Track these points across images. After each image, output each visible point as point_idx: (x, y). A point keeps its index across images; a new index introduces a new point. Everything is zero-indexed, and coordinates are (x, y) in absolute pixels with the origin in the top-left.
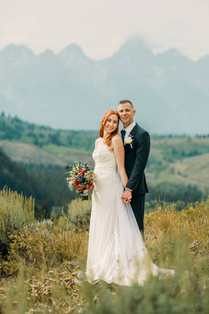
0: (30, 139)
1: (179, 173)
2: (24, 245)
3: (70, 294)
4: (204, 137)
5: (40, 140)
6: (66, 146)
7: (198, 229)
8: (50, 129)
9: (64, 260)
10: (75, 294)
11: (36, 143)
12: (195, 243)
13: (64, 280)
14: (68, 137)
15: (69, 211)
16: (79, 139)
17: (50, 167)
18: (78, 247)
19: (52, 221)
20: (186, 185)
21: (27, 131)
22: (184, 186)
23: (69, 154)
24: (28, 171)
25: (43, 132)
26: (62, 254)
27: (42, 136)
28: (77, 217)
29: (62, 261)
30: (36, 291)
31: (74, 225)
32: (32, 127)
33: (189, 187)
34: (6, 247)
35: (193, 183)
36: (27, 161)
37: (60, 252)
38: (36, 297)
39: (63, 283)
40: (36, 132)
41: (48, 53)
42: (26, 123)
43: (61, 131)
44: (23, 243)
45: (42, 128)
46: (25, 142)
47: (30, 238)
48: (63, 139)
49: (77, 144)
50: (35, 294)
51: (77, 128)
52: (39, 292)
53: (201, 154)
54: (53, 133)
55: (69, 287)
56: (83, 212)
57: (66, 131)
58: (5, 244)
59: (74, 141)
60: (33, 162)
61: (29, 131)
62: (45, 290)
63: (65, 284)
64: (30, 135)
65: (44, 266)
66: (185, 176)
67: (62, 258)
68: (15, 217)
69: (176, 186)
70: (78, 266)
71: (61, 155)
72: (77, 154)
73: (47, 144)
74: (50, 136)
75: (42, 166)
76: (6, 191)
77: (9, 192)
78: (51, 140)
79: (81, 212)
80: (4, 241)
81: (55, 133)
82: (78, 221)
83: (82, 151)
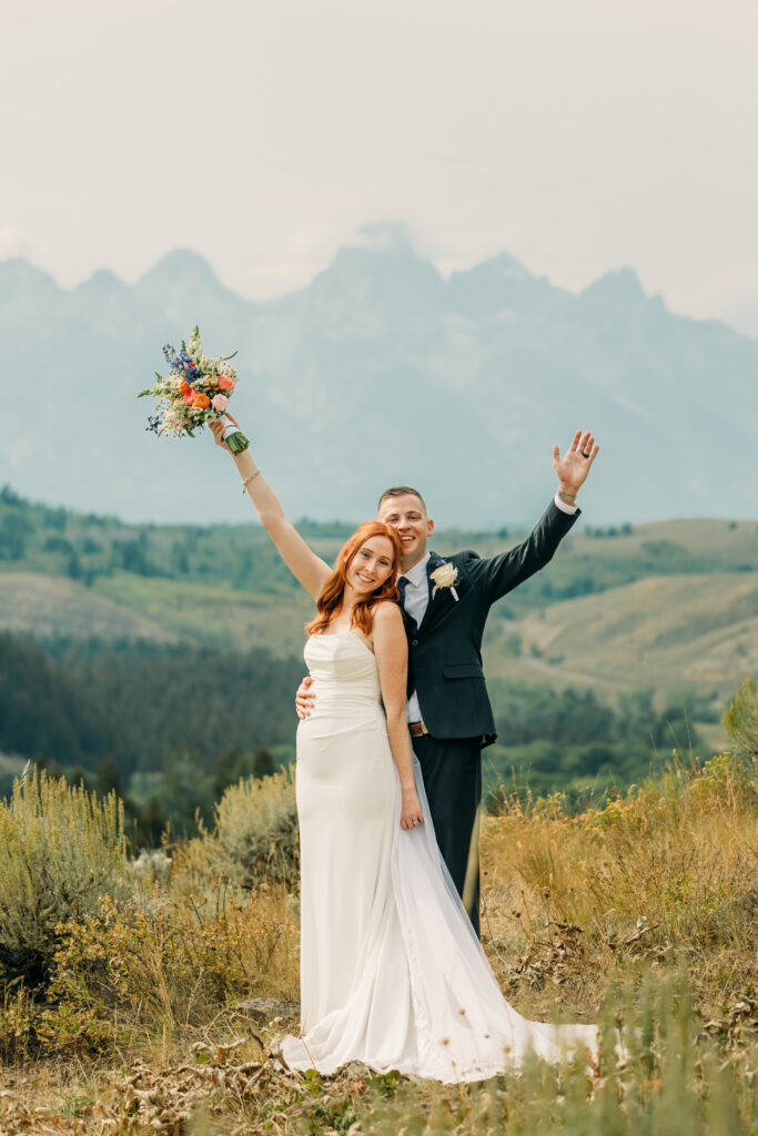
0: (56, 559)
1: (537, 653)
2: (101, 953)
3: (264, 1116)
4: (612, 533)
5: (86, 562)
6: (171, 577)
7: (647, 881)
8: (117, 523)
9: (227, 995)
10: (278, 1114)
11: (74, 571)
12: (639, 924)
13: (239, 1068)
14: (176, 548)
15: (222, 822)
16: (210, 553)
17: (122, 645)
18: (271, 951)
19: (169, 855)
20: (559, 689)
21: (44, 534)
22: (553, 695)
23: (180, 602)
24: (51, 664)
25: (95, 534)
26: (219, 976)
27: (90, 548)
28: (249, 841)
29: (221, 998)
30: (156, 1108)
31: (240, 866)
32: (58, 519)
33: (570, 694)
34: (40, 958)
35: (581, 682)
36: (45, 631)
37: (211, 969)
38: (157, 1131)
39: (238, 1078)
40: (71, 535)
41: (104, 280)
42: (40, 508)
43: (152, 528)
44: (98, 946)
45: (92, 520)
46: (40, 569)
47: (119, 933)
48: (158, 555)
49: (204, 569)
50: (151, 1119)
51: (203, 519)
52: (165, 1111)
53: (602, 589)
54: (125, 537)
55: (256, 1090)
56: (267, 824)
57: (168, 530)
58: (36, 952)
59: (194, 561)
60: (63, 632)
61: (52, 533)
62: (182, 1104)
63: (242, 1084)
64: (53, 545)
65: (168, 1021)
66: (555, 661)
67: (221, 987)
68: (67, 863)
69: (528, 695)
70: (277, 1019)
71: (154, 608)
72: (206, 603)
73: (108, 573)
74: (116, 545)
75: (94, 644)
76: (31, 780)
77: (42, 781)
78: (120, 559)
79: (258, 822)
80: (34, 939)
81: (135, 536)
82: (252, 854)
83: (223, 590)
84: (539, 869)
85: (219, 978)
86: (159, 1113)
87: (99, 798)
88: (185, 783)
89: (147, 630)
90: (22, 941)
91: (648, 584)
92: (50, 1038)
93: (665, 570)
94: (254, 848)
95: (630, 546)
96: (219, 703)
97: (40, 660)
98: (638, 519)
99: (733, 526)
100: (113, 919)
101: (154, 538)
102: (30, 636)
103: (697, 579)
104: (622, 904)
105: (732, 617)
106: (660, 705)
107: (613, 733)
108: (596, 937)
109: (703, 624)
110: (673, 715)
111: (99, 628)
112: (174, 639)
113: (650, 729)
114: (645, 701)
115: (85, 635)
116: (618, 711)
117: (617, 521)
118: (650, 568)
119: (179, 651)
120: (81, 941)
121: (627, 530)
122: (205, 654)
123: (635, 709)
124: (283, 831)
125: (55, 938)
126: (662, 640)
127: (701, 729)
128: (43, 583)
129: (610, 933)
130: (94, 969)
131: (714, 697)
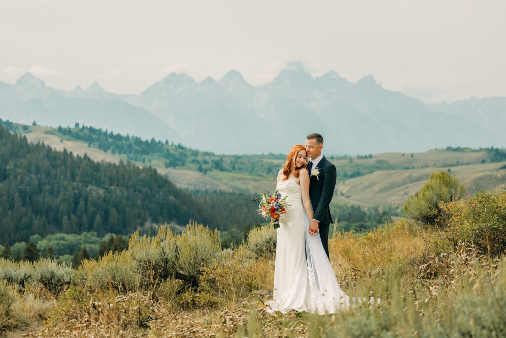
0: (195, 166)
1: (342, 195)
2: (214, 276)
3: (264, 324)
4: (366, 157)
5: (204, 166)
6: (230, 171)
7: (381, 255)
8: (214, 155)
9: (252, 290)
10: (269, 323)
11: (200, 169)
12: (378, 269)
13: (257, 310)
14: (231, 162)
15: (249, 240)
16: (242, 164)
17: (215, 192)
18: (265, 276)
19: (233, 250)
20: (349, 206)
21: (191, 158)
22: (347, 207)
23: (233, 179)
24: (193, 198)
25: (207, 158)
26: (249, 284)
27: (205, 162)
28: (257, 246)
29: (250, 291)
30: (232, 322)
31: (254, 254)
32: (195, 153)
33: (353, 207)
34: (195, 278)
35: (356, 203)
36: (192, 188)
37: (247, 282)
38: (232, 328)
39: (256, 313)
40: (199, 158)
41: (209, 80)
42: (190, 150)
43: (224, 156)
44: (213, 274)
45: (206, 154)
46: (190, 169)
47: (219, 270)
48: (226, 164)
49: (240, 169)
50: (230, 325)
51: (240, 154)
52: (234, 323)
53: (363, 175)
54: (216, 159)
55: (262, 316)
56: (262, 240)
57: (229, 156)
58: (194, 276)
59: (237, 166)
60: (197, 188)
61: (194, 158)
62: (240, 320)
63: (258, 314)
64: (194, 161)
65: (234, 297)
66: (348, 197)
67: (250, 288)
68: (203, 250)
69: (340, 207)
70: (268, 296)
71: (225, 181)
72: (240, 179)
73: (211, 170)
74: (213, 161)
75: (207, 192)
76: (192, 225)
77: (196, 225)
78: (214, 166)
79: (260, 240)
80: (193, 273)
81: (219, 159)
82: (258, 250)
83: (246, 175)
84: (346, 253)
85: (249, 285)
86: (232, 323)
87: (213, 230)
88: (235, 234)
89: (223, 187)
90: (190, 273)
91: (377, 173)
92: (199, 302)
93: (382, 169)
94: (258, 248)
95: (371, 162)
96: (245, 210)
97: (190, 196)
98: (373, 153)
99: (403, 155)
100: (218, 266)
101: (224, 159)
102: (187, 189)
103: (392, 172)
104: (372, 263)
105: (403, 183)
106: (381, 211)
107: (366, 219)
108: (365, 273)
109: (394, 186)
110: (385, 214)
111: (208, 187)
112: (231, 190)
113: (377, 218)
114: (376, 210)
115: (204, 189)
116: (368, 213)
117: (367, 154)
118: (377, 168)
119: (233, 194)
120: (208, 273)
121: (370, 156)
122: (240, 195)
123: (373, 212)
124: (267, 243)
125: (200, 273)
126: (381, 191)
127: (394, 218)
128: (191, 173)
129: (369, 271)
130: (212, 281)
131: (398, 208)
